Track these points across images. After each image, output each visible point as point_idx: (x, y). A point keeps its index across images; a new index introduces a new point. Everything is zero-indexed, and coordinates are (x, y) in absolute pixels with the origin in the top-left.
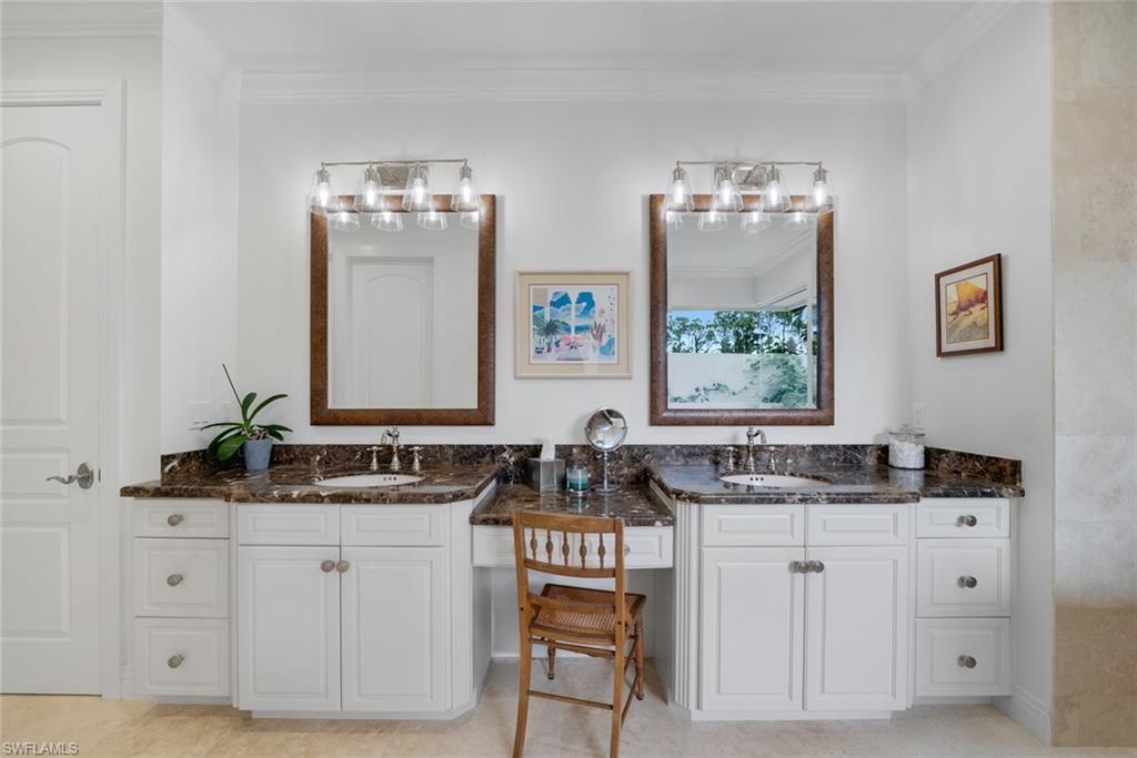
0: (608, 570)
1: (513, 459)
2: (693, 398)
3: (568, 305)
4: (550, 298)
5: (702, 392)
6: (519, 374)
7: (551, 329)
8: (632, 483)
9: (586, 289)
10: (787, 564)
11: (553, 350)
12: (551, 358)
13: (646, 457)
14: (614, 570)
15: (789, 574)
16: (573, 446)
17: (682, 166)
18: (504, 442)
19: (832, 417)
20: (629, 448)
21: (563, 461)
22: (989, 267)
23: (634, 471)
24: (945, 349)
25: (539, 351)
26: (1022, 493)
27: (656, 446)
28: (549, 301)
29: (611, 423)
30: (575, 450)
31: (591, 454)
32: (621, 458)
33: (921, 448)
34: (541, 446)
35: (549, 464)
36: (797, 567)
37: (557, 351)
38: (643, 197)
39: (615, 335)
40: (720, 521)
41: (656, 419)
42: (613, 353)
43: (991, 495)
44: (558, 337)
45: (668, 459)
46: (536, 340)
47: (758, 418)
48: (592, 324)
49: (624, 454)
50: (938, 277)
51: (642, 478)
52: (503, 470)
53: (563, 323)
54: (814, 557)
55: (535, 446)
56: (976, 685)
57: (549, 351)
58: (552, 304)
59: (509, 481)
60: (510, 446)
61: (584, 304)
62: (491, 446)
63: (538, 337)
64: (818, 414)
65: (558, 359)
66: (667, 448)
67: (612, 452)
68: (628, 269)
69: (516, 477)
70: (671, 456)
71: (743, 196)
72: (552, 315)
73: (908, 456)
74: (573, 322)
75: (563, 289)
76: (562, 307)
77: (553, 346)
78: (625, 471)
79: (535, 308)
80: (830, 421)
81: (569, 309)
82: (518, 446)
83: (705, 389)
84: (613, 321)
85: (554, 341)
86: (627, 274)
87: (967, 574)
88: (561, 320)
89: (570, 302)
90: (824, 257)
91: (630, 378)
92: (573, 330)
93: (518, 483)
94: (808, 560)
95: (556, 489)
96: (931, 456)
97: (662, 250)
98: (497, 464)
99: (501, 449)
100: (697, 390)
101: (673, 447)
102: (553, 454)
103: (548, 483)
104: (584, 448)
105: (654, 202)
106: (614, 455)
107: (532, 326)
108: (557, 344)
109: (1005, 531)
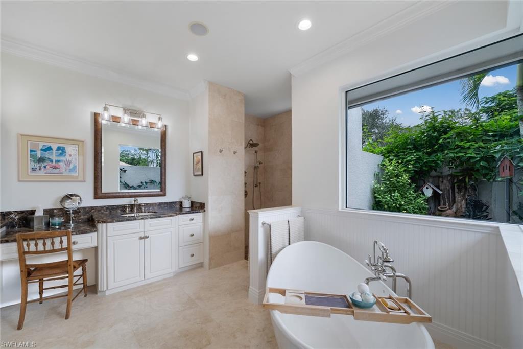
0: (64, 248)
1: (17, 217)
2: (140, 187)
3: (51, 151)
4: (41, 147)
5: (144, 184)
6: (21, 179)
7: (41, 160)
8: (86, 222)
9: (61, 145)
10: (138, 238)
11: (42, 169)
12: (42, 172)
13: (92, 211)
14: (67, 248)
15: (139, 241)
16: (54, 209)
17: (107, 106)
18: (11, 210)
19: (165, 193)
20: (84, 208)
21: (48, 215)
22: (200, 153)
23: (87, 217)
24: (195, 174)
25: (34, 170)
26: (205, 211)
27: (97, 207)
28: (40, 149)
29: (71, 199)
30: (55, 211)
31: (64, 212)
32: (80, 212)
33: (190, 201)
34: (35, 210)
35: (40, 218)
36: (141, 238)
37: (44, 170)
38: (91, 113)
39: (77, 164)
40: (114, 228)
41: (97, 196)
42: (76, 171)
43: (198, 212)
44: (46, 164)
45: (102, 211)
46: (31, 165)
47: (139, 195)
48: (65, 160)
49: (82, 211)
50: (194, 154)
51: (90, 219)
52: (11, 222)
53: (49, 158)
54: (146, 234)
55: (31, 210)
56: (194, 261)
57: (40, 169)
58: (42, 150)
59: (15, 227)
60: (16, 212)
61: (60, 151)
62: (3, 212)
63: (33, 164)
64: (162, 193)
65: (46, 173)
66: (102, 207)
67: (75, 210)
68: (83, 140)
69: (20, 225)
70: (104, 210)
71: (132, 119)
72: (41, 154)
73: (187, 204)
74: (54, 158)
75: (48, 144)
76: (48, 152)
77: (42, 168)
78: (82, 217)
79: (31, 151)
80: (165, 195)
81: (52, 153)
82: (20, 211)
83: (145, 182)
84: (76, 159)
85: (43, 165)
86: (83, 141)
87: (191, 233)
88: (47, 157)
89: (52, 150)
90: (163, 144)
91: (85, 181)
92: (54, 161)
93: (21, 227)
94: (145, 235)
95: (44, 227)
96: (192, 203)
97: (100, 134)
98: (6, 220)
99: (10, 213)
100: (142, 183)
101: (105, 206)
102: (43, 213)
103: (39, 224)
104: (60, 210)
105: (96, 116)
106: (76, 212)
107: (29, 159)
108: (45, 167)
109: (202, 221)
